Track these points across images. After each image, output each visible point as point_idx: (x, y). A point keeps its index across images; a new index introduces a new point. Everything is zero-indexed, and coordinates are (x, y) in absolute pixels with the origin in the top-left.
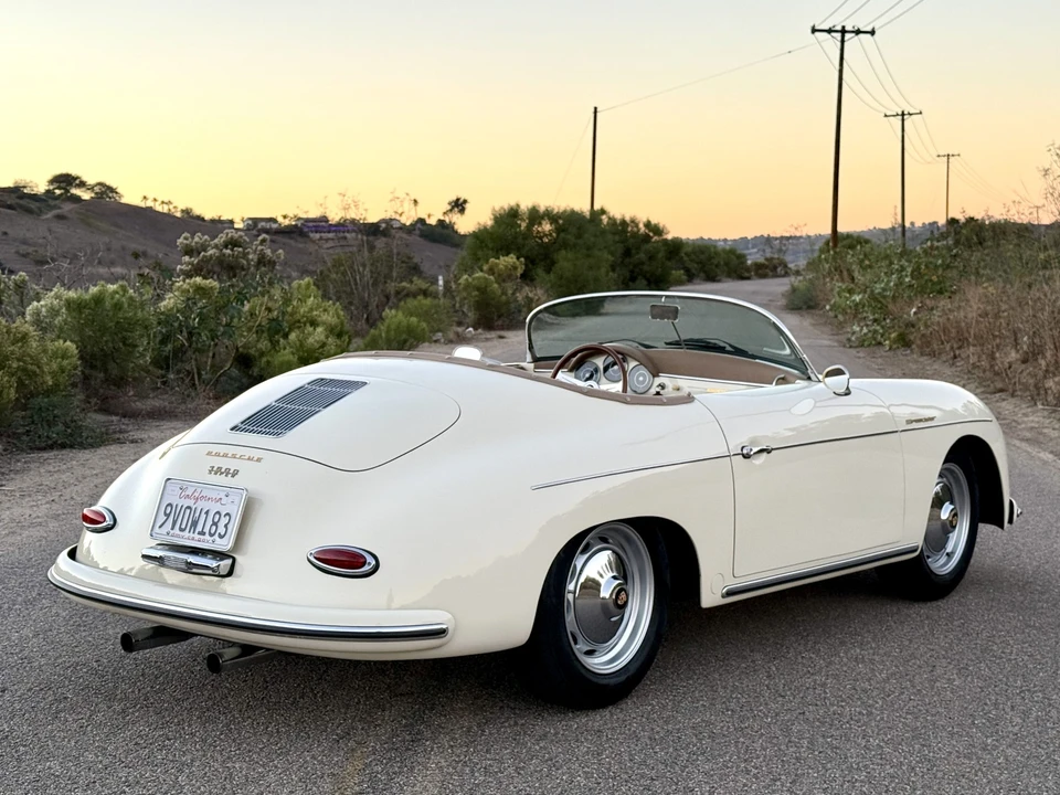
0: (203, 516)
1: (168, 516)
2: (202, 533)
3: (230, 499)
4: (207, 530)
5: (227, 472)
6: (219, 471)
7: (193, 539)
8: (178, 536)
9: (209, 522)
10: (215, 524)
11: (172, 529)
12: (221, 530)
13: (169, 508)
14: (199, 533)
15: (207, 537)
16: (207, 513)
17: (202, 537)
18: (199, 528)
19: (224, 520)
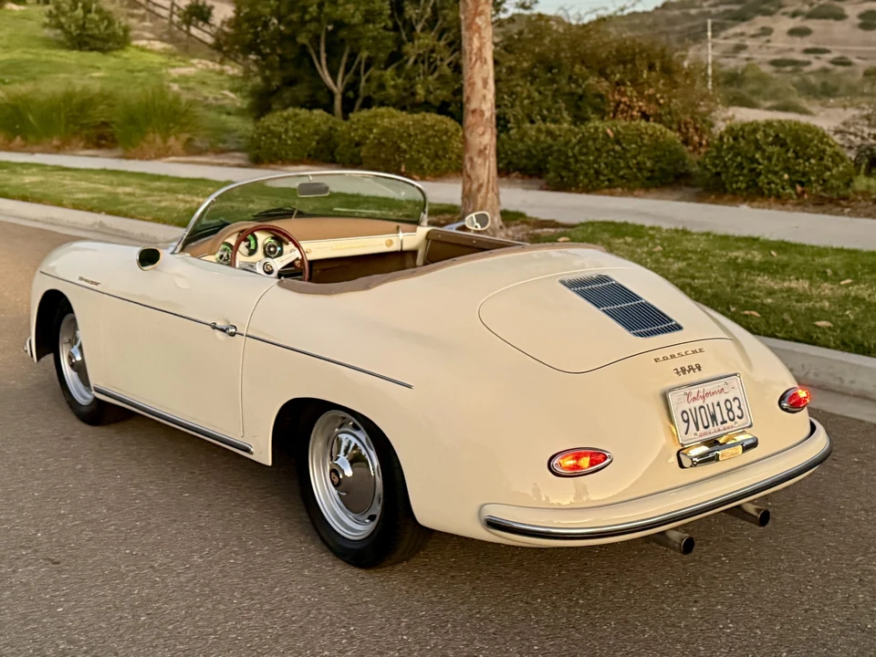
0: (717, 409)
1: (687, 421)
2: (724, 422)
3: (730, 385)
4: (726, 418)
5: (691, 368)
6: (683, 370)
7: (719, 430)
8: (705, 434)
9: (725, 412)
10: (730, 410)
11: (698, 430)
12: (738, 413)
13: (685, 415)
14: (722, 423)
15: (730, 423)
16: (718, 404)
17: (725, 425)
18: (719, 419)
19: (735, 404)
